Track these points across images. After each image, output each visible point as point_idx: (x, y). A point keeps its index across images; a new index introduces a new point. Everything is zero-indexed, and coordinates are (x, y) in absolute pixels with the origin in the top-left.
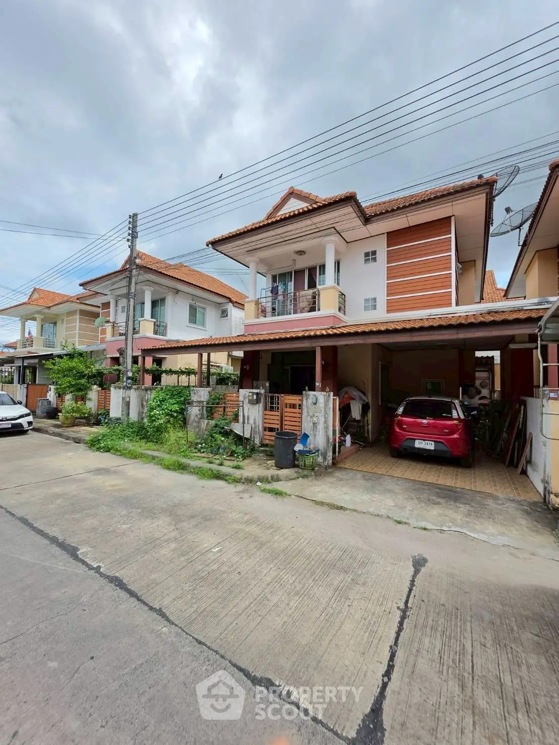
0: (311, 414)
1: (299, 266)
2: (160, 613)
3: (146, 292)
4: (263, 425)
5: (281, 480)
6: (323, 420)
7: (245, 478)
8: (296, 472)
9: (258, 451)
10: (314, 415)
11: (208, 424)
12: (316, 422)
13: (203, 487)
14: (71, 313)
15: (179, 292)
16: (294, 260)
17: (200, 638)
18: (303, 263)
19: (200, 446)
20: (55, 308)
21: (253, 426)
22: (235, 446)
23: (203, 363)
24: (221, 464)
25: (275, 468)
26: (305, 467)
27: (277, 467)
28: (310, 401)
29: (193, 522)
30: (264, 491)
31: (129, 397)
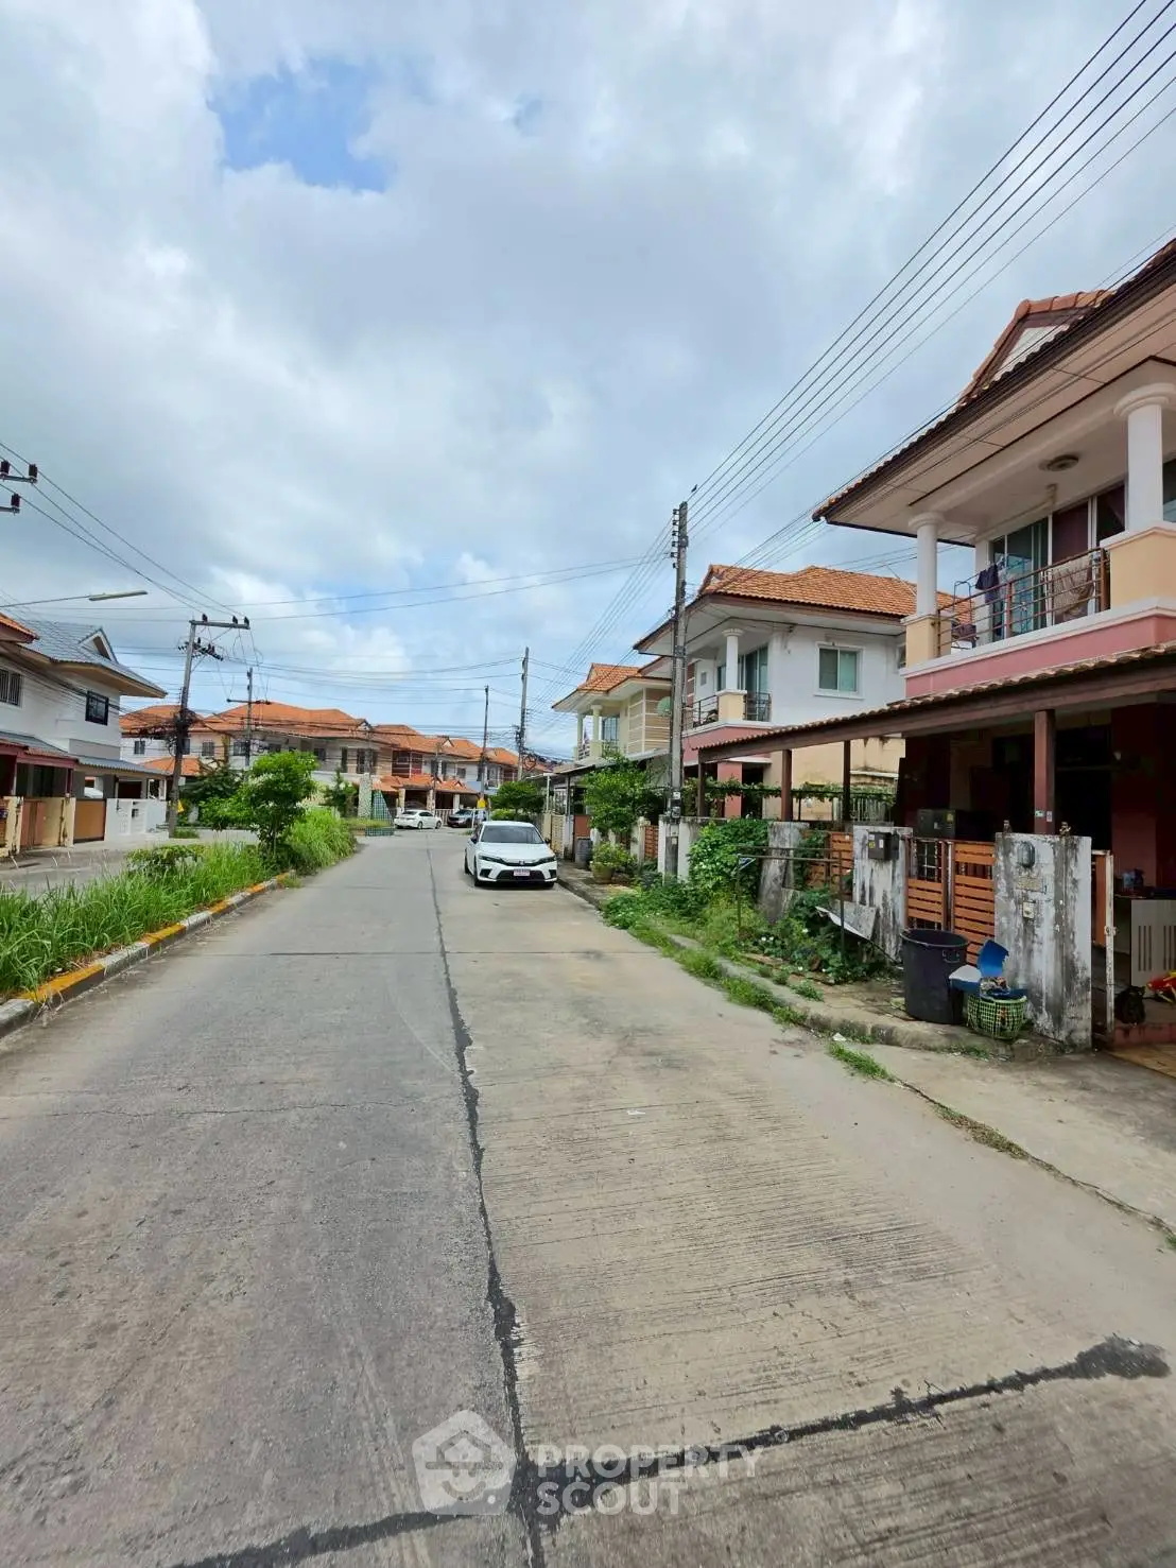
0: (1018, 892)
1: (1065, 499)
2: (478, 1153)
3: (729, 639)
4: (907, 913)
5: (898, 1045)
6: (1052, 911)
7: (812, 1019)
8: (946, 1035)
9: (890, 971)
10: (1026, 898)
11: (793, 898)
12: (1031, 916)
13: (721, 1015)
14: (635, 697)
15: (796, 629)
16: (1051, 485)
17: (489, 1207)
18: (1075, 486)
19: (764, 939)
20: (617, 689)
21: (881, 912)
22: (830, 951)
23: (852, 772)
24: (781, 982)
25: (902, 1014)
26: (980, 1030)
27: (909, 1014)
28: (1014, 859)
29: (644, 1061)
30: (839, 1054)
31: (677, 838)
